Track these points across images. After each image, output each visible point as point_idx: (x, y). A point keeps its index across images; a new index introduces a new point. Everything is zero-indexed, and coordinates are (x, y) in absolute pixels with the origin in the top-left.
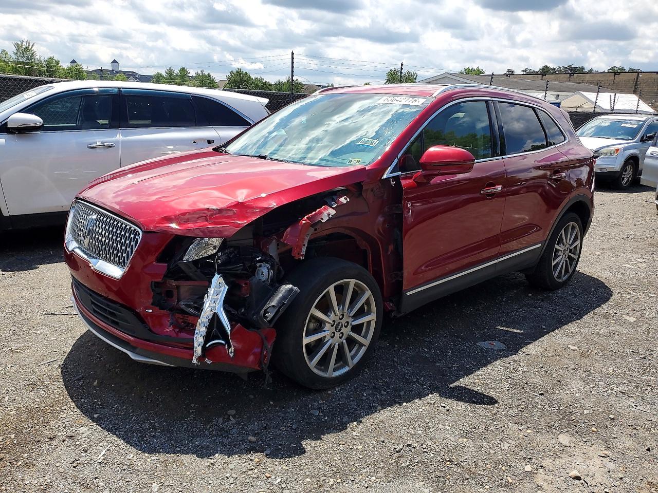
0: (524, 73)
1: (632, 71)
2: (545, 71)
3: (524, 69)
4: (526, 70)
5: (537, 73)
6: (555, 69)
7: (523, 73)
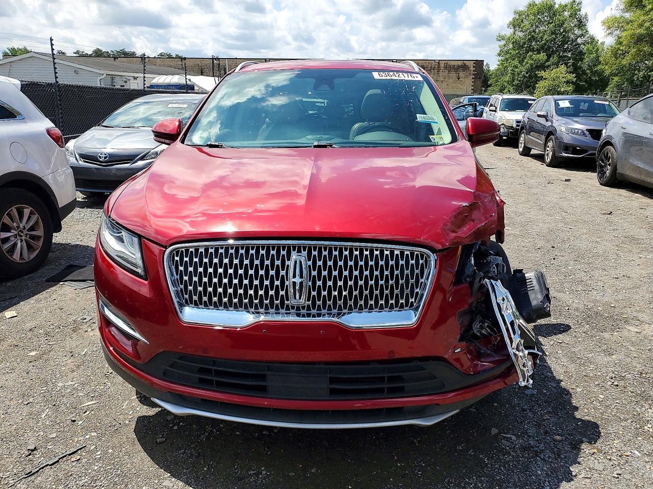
0: (77, 55)
1: (178, 57)
2: (98, 54)
3: (75, 51)
4: (77, 52)
5: (90, 56)
6: (108, 52)
7: (75, 55)
